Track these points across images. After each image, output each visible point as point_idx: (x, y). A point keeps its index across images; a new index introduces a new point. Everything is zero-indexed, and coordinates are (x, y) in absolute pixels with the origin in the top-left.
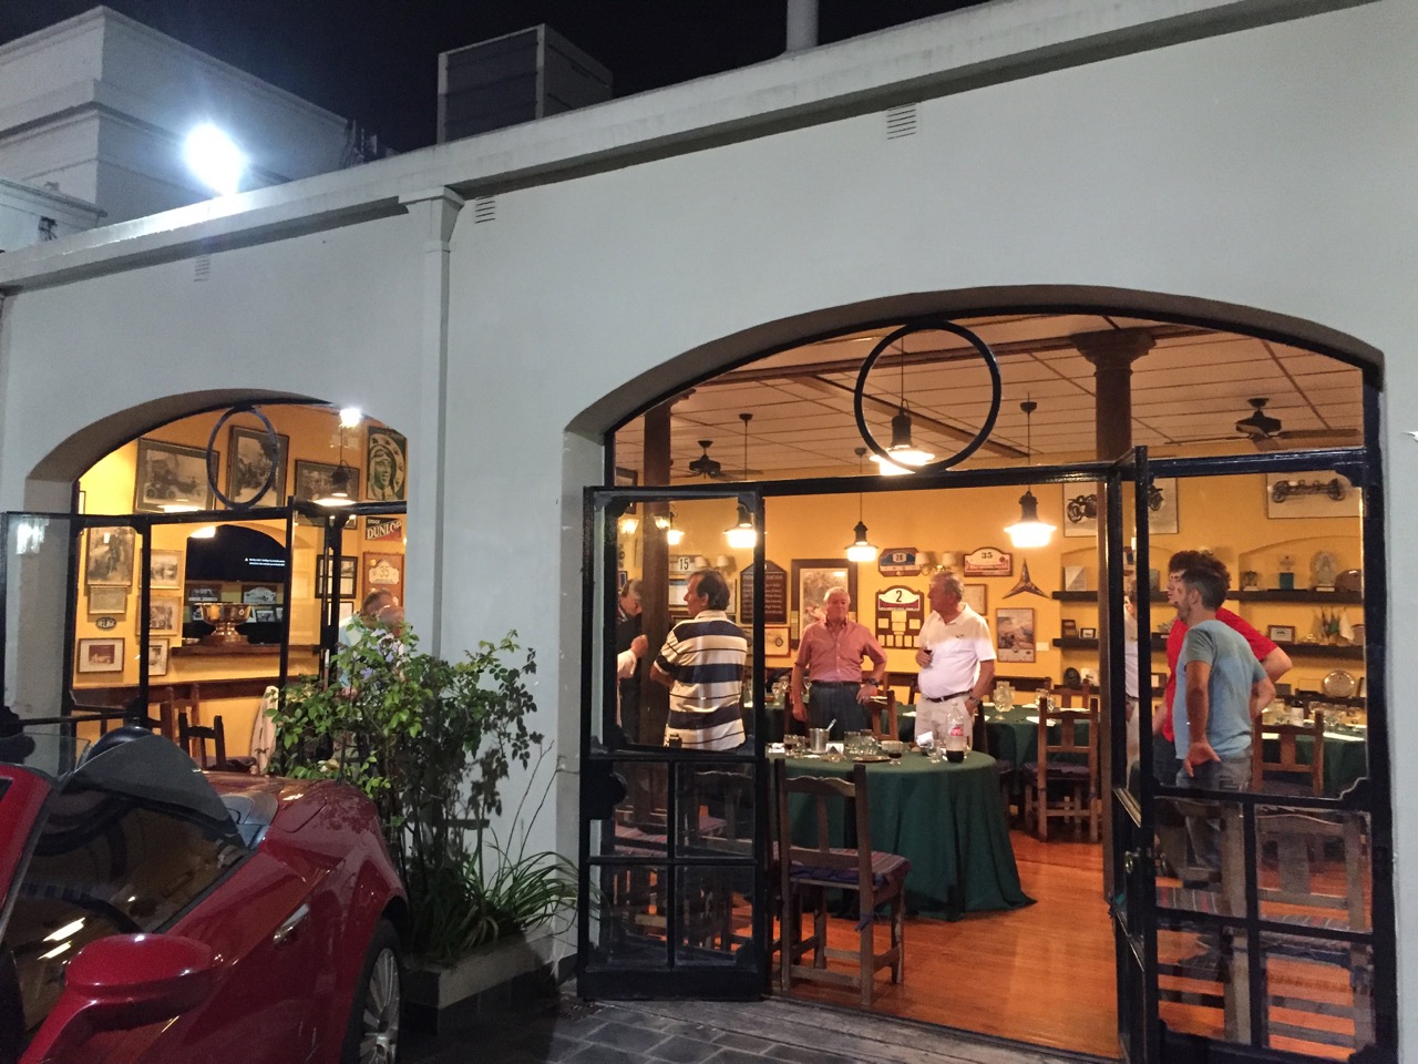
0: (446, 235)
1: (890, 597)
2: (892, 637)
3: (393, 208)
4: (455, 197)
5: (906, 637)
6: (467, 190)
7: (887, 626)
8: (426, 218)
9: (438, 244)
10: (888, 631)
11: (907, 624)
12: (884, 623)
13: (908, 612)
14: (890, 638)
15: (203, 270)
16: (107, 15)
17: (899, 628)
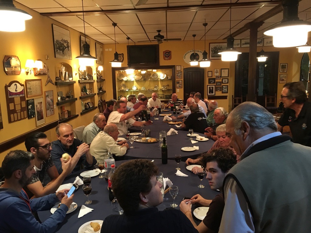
1: (12, 89)
2: (16, 114)
5: (21, 112)
7: (13, 108)
10: (14, 111)
11: (21, 104)
12: (12, 107)
13: (21, 97)
14: (15, 114)
17: (18, 108)
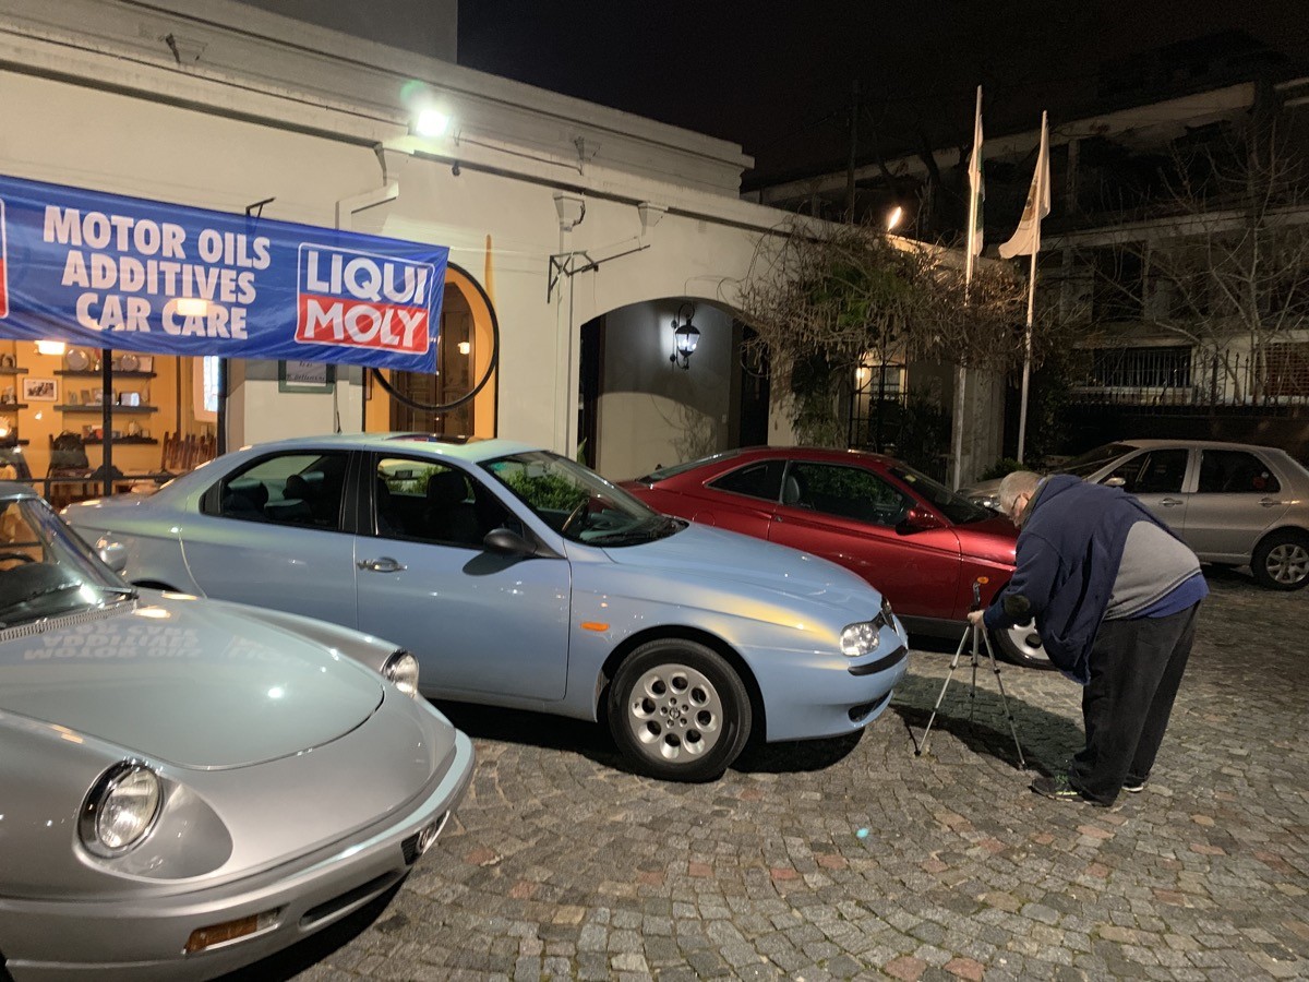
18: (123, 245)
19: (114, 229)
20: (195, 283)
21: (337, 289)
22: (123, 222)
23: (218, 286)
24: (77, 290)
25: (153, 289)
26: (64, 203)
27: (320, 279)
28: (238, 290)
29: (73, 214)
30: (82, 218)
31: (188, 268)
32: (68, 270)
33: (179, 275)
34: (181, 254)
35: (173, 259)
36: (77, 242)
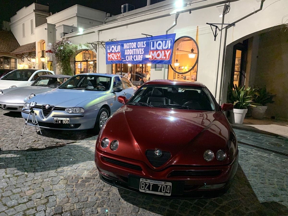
0: (99, 35)
3: (94, 32)
4: (99, 31)
6: (100, 31)
8: (97, 33)
9: (98, 36)
15: (82, 37)
16: (77, 5)
18: (130, 48)
19: (129, 45)
20: (137, 52)
21: (155, 49)
22: (130, 44)
23: (139, 51)
24: (126, 55)
25: (133, 54)
26: (125, 43)
27: (153, 47)
28: (142, 52)
29: (126, 44)
30: (127, 44)
31: (136, 49)
32: (125, 53)
33: (135, 51)
34: (136, 47)
35: (135, 48)
36: (126, 48)
